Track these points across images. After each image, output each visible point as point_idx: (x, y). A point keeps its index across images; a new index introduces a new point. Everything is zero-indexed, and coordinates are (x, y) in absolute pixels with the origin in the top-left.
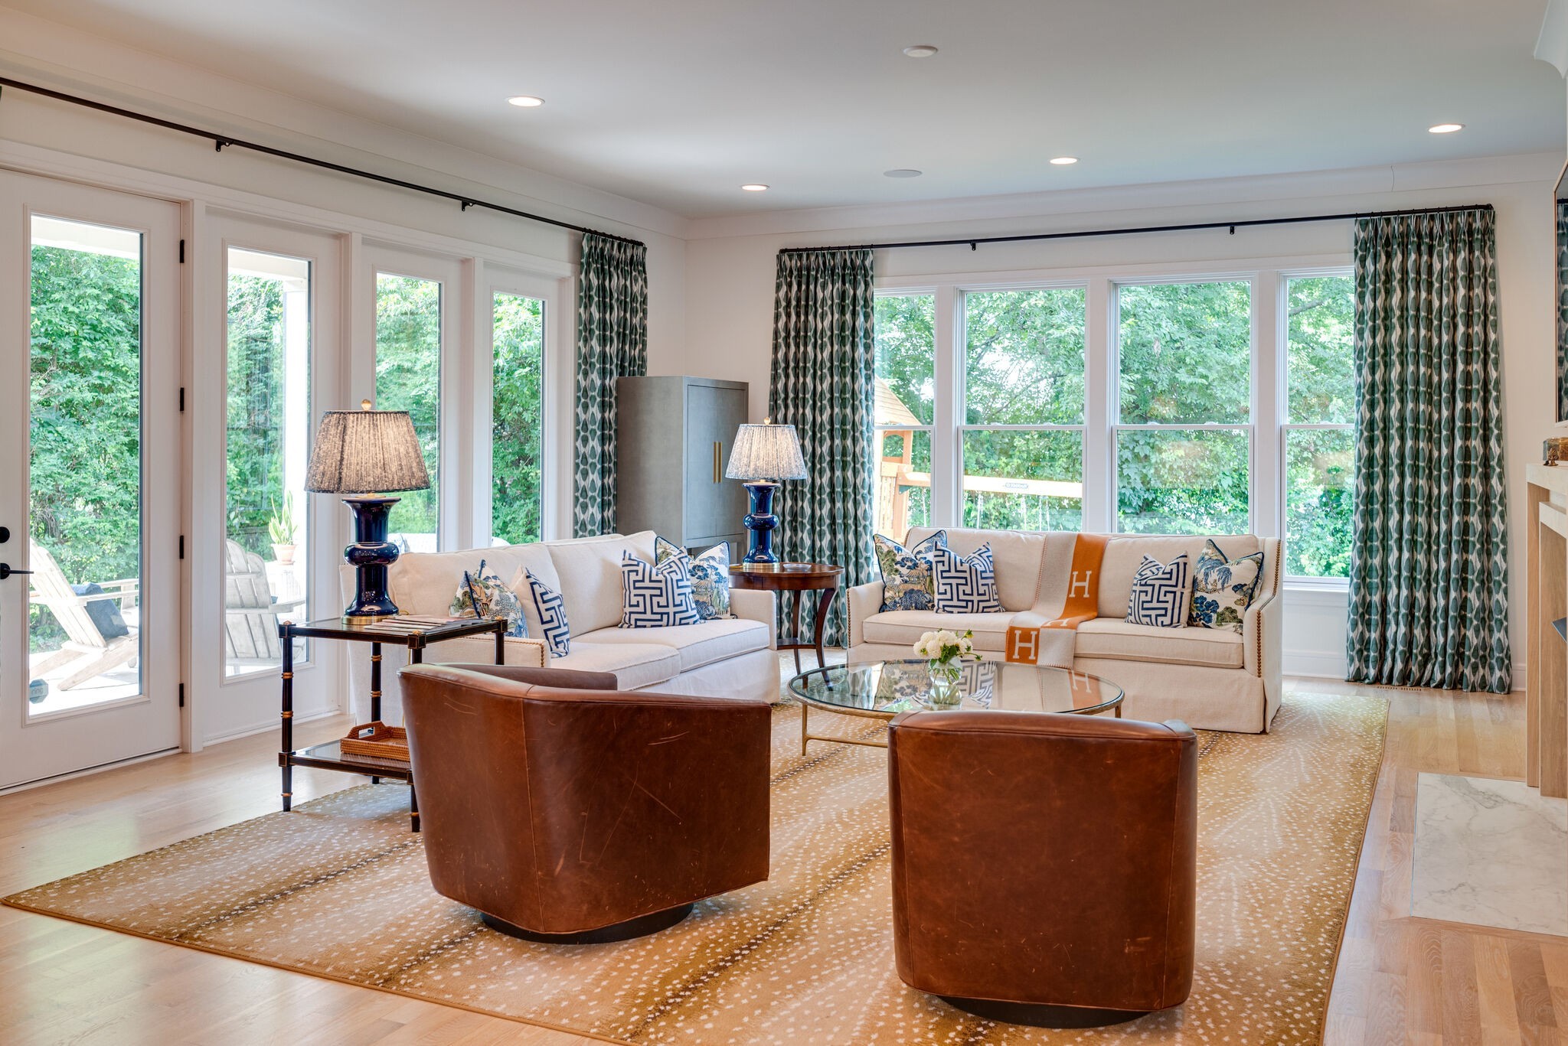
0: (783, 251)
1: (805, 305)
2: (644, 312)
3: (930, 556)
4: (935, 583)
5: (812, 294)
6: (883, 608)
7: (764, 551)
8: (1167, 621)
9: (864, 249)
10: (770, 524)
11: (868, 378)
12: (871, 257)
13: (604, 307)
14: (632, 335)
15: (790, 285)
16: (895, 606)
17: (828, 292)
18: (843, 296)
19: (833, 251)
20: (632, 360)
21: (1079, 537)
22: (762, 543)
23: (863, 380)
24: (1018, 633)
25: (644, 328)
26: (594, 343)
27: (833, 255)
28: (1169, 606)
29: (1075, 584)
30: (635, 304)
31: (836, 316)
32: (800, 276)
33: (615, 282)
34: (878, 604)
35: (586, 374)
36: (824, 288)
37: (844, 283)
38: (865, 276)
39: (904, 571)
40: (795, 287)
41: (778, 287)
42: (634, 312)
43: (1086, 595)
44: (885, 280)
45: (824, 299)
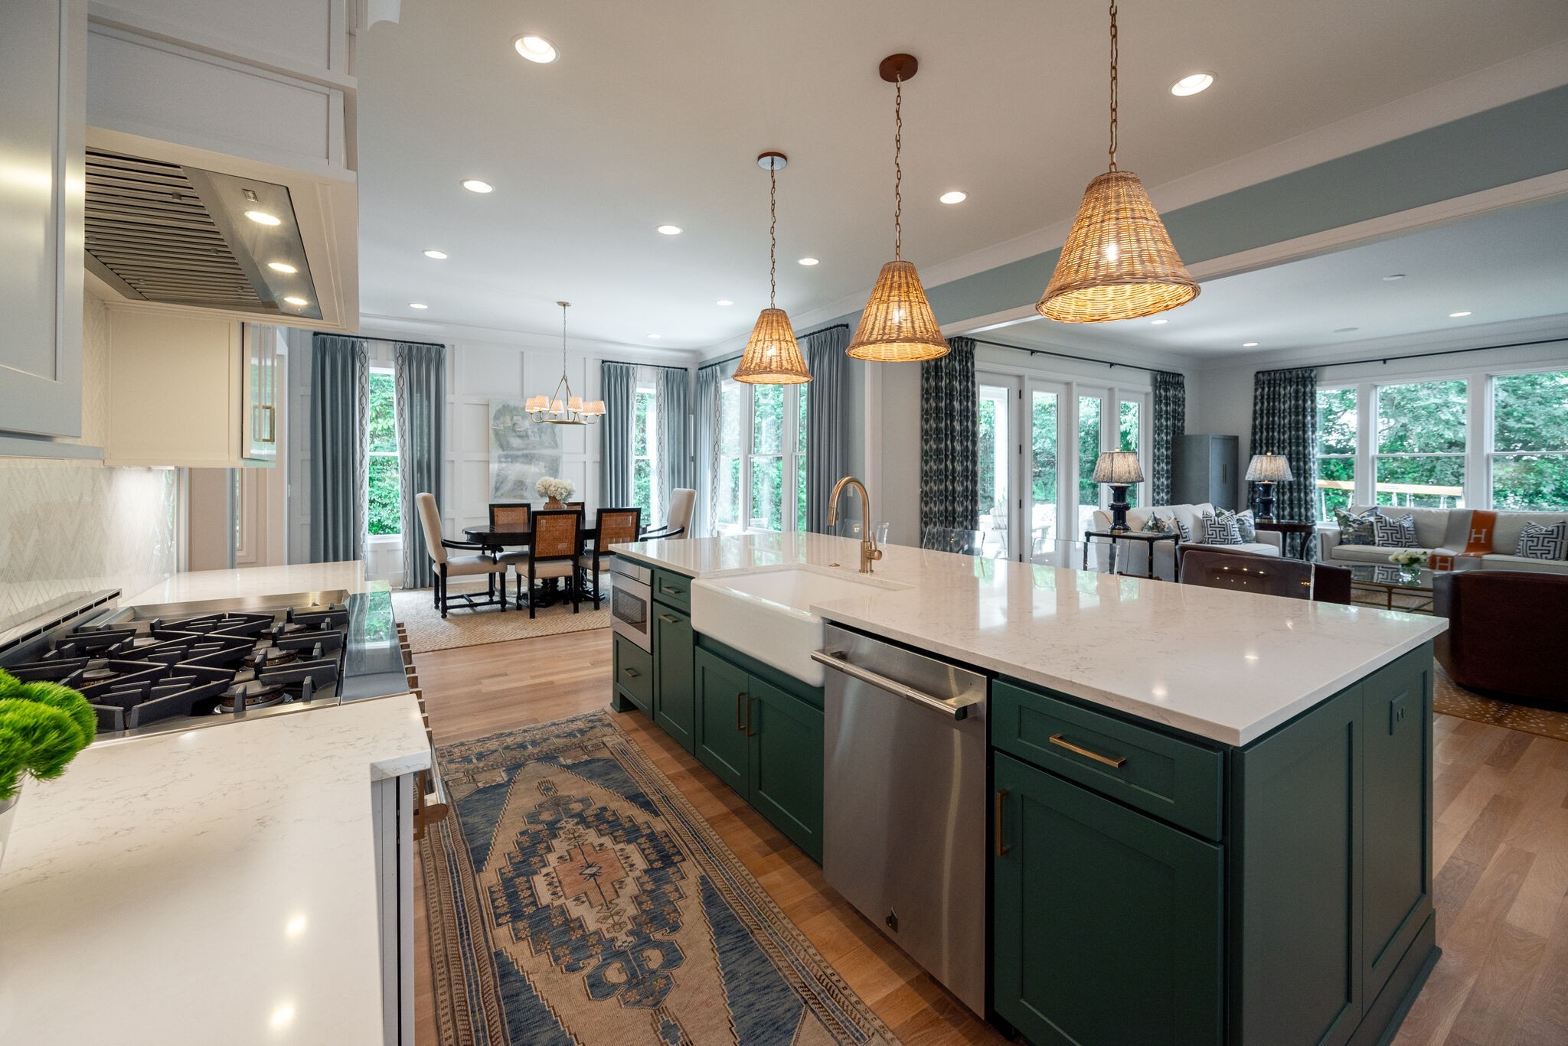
0: (1258, 373)
1: (1273, 397)
2: (1184, 405)
3: (1372, 519)
4: (1376, 532)
5: (1277, 393)
6: (1341, 543)
7: (1268, 514)
8: (1549, 556)
9: (1311, 368)
10: (1271, 501)
11: (1313, 432)
12: (1315, 372)
13: (1167, 405)
14: (1178, 416)
15: (1263, 389)
16: (1349, 542)
17: (1287, 391)
18: (1297, 392)
19: (1290, 370)
20: (1178, 427)
21: (1475, 512)
22: (1267, 511)
23: (1310, 433)
24: (1438, 558)
25: (1184, 413)
26: (1163, 421)
27: (1290, 372)
28: (1552, 549)
29: (1473, 536)
30: (1179, 402)
31: (1293, 402)
32: (1269, 384)
33: (1171, 393)
34: (1338, 541)
35: (1159, 435)
36: (1285, 388)
37: (1297, 386)
38: (1312, 381)
39: (1355, 525)
40: (1266, 389)
41: (1256, 390)
42: (1179, 406)
43: (1483, 542)
44: (1323, 383)
45: (1285, 395)
